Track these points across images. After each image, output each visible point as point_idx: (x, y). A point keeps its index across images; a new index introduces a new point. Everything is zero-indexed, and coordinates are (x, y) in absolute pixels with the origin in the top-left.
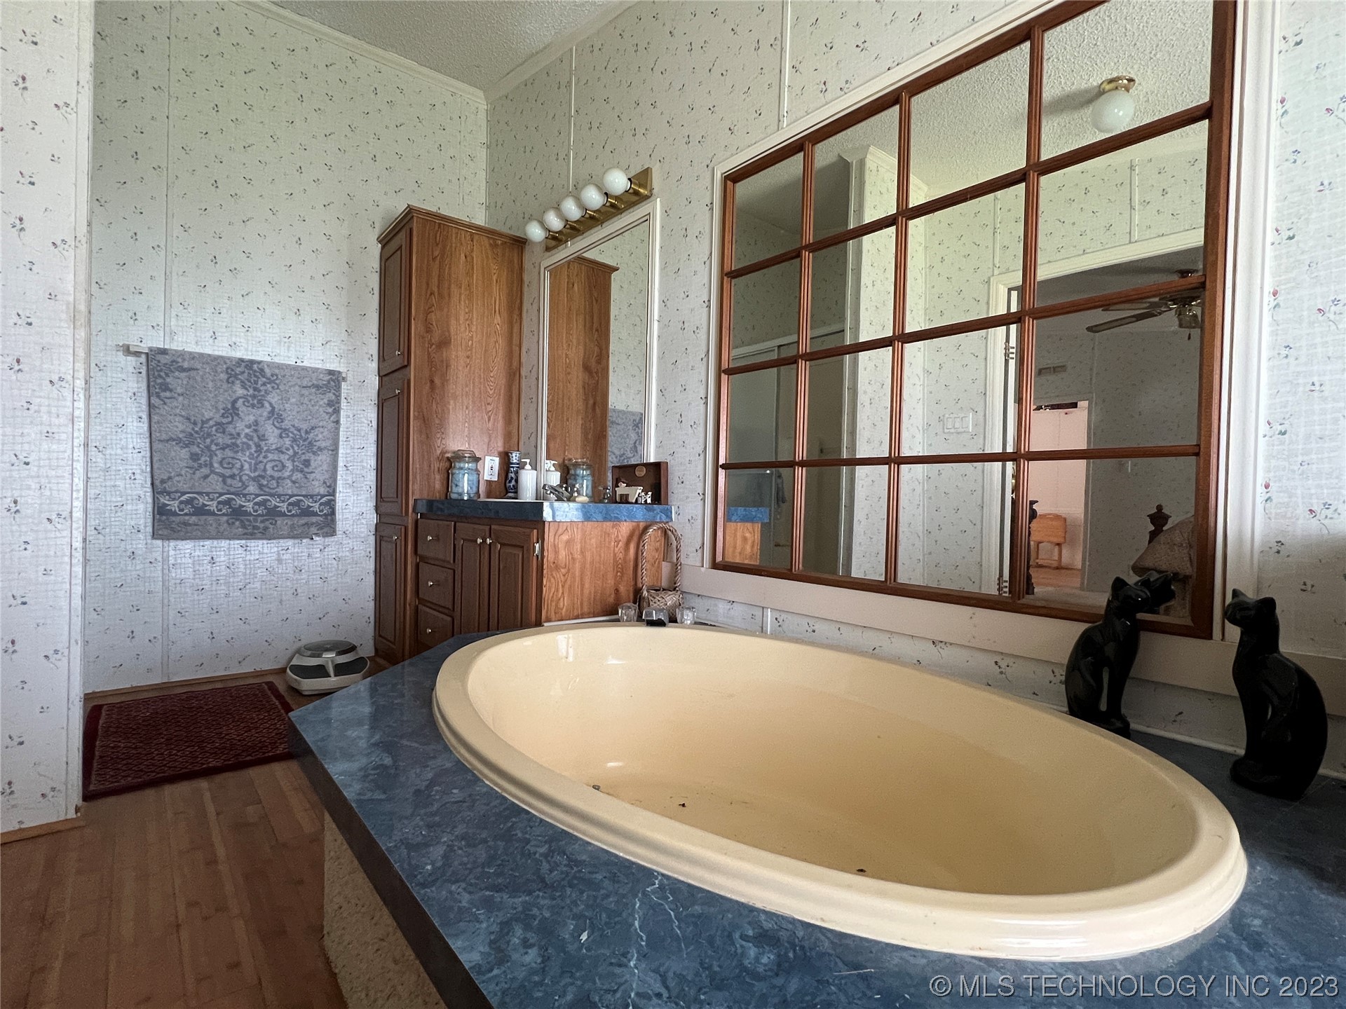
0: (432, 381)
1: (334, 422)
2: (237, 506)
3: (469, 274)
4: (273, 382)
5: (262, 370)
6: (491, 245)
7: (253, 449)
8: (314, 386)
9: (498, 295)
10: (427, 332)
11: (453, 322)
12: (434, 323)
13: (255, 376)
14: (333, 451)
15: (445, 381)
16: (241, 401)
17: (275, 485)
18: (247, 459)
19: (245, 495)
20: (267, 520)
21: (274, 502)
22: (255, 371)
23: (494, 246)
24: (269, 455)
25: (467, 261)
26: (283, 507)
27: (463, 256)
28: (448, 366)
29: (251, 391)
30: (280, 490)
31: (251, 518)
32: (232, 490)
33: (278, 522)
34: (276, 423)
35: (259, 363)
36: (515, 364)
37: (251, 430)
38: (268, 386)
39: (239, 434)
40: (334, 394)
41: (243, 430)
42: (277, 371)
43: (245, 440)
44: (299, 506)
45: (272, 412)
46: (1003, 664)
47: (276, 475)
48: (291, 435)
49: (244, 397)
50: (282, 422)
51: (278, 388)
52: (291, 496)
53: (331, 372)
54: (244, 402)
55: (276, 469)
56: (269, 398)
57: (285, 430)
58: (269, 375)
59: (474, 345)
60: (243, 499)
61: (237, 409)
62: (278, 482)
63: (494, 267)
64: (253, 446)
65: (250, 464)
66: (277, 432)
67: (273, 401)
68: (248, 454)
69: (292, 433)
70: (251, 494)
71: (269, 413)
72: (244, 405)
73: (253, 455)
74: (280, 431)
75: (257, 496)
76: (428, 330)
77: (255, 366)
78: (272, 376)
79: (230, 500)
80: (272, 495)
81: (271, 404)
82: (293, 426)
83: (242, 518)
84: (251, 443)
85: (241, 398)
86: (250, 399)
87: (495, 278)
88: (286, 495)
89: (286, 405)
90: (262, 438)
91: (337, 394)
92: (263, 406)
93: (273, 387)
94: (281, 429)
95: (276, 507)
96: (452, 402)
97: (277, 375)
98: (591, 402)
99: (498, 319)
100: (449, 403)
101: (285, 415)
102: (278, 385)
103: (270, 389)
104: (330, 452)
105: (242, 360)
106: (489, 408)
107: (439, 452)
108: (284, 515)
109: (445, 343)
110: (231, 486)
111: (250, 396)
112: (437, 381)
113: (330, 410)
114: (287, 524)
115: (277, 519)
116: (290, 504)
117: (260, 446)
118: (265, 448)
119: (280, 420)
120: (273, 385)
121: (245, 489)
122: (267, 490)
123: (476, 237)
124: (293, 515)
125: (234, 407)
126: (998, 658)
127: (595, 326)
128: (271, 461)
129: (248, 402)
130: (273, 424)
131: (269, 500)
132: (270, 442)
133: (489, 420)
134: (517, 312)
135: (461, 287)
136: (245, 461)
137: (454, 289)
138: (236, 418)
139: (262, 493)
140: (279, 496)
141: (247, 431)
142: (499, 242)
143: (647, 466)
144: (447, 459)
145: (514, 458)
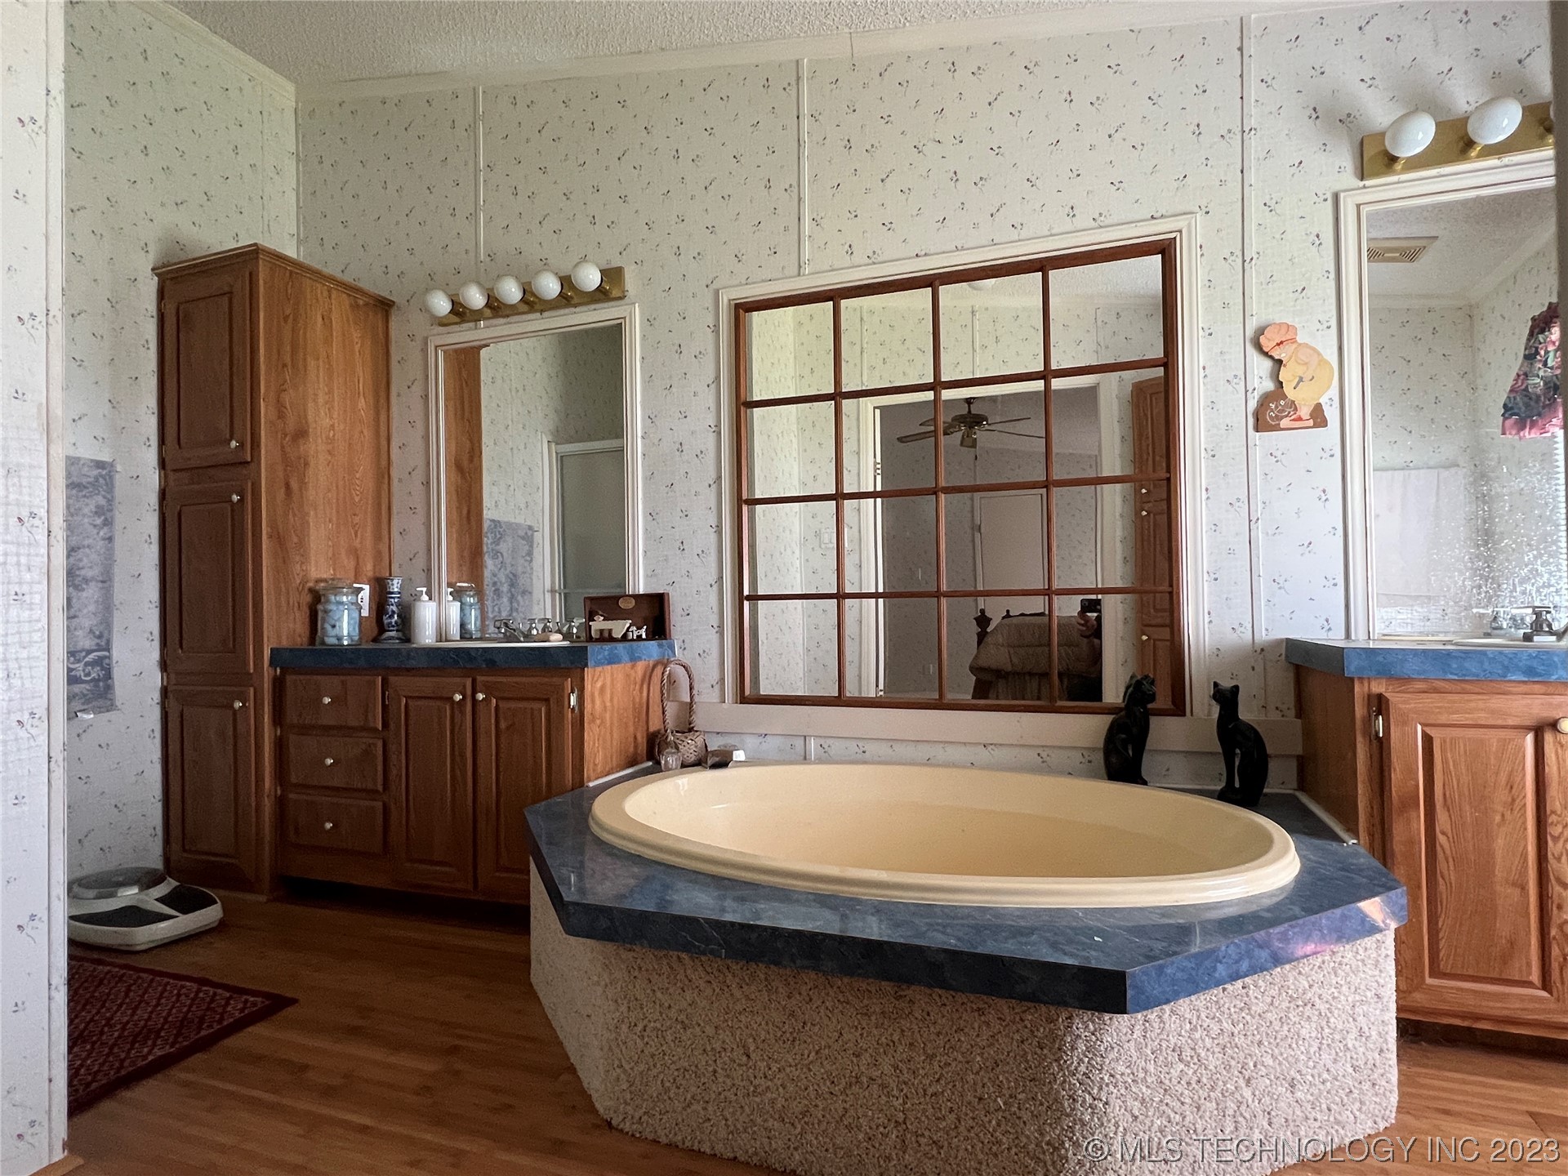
0: (288, 486)
1: (104, 539)
3: (328, 341)
6: (351, 306)
9: (362, 372)
10: (279, 418)
11: (310, 405)
12: (288, 407)
14: (103, 582)
15: (303, 484)
23: (355, 307)
25: (324, 324)
27: (320, 319)
28: (306, 464)
36: (384, 463)
40: (104, 497)
46: (1044, 754)
53: (100, 465)
59: (336, 437)
63: (356, 335)
76: (281, 415)
87: (357, 348)
91: (109, 496)
96: (312, 513)
98: (465, 512)
99: (362, 403)
100: (308, 514)
104: (100, 585)
106: (357, 519)
107: (298, 582)
109: (301, 434)
112: (294, 485)
113: (99, 521)
123: (334, 294)
126: (1039, 751)
127: (467, 414)
133: (356, 536)
134: (383, 394)
135: (318, 359)
137: (311, 363)
142: (361, 302)
143: (637, 597)
144: (311, 590)
145: (395, 585)
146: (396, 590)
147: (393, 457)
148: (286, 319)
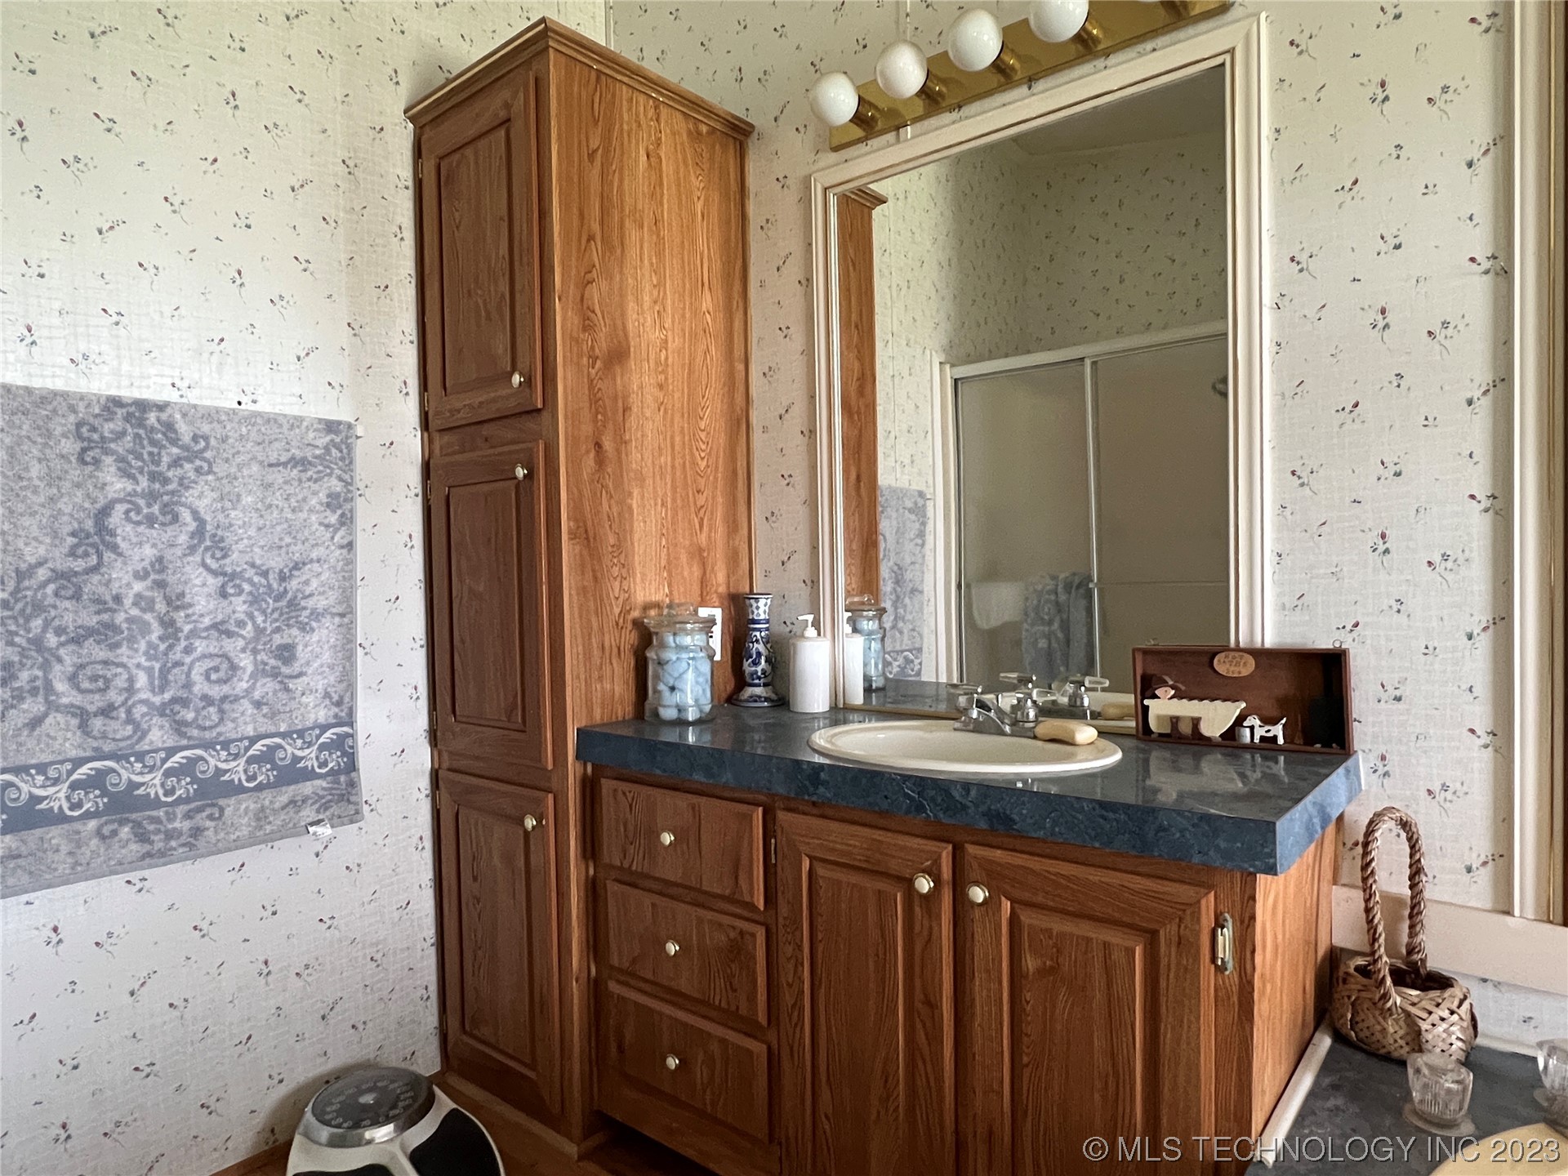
0: (598, 445)
1: (342, 547)
2: (122, 787)
3: (655, 195)
4: (198, 455)
5: (169, 427)
6: (689, 133)
7: (156, 631)
8: (294, 462)
9: (707, 246)
10: (585, 329)
11: (631, 306)
12: (598, 311)
13: (153, 443)
14: (342, 615)
15: (621, 442)
16: (120, 509)
17: (215, 718)
18: (143, 660)
19: (140, 757)
20: (200, 810)
21: (214, 761)
22: (152, 429)
23: (695, 136)
24: (197, 643)
25: (650, 165)
26: (237, 770)
28: (626, 409)
29: (144, 482)
30: (228, 730)
31: (161, 813)
32: (107, 747)
33: (228, 812)
34: (208, 561)
35: (161, 407)
37: (148, 582)
38: (187, 466)
39: (118, 599)
40: (340, 479)
41: (128, 585)
42: (206, 428)
43: (135, 612)
44: (272, 761)
45: (199, 532)
47: (215, 692)
48: (246, 587)
49: (130, 497)
50: (224, 557)
51: (210, 472)
52: (253, 740)
53: (331, 426)
54: (127, 512)
55: (214, 677)
56: (190, 496)
57: (233, 576)
58: (186, 439)
59: (670, 360)
60: (138, 766)
61: (113, 534)
62: (221, 711)
63: (697, 183)
64: (155, 625)
65: (149, 671)
66: (213, 582)
67: (202, 505)
68: (142, 646)
69: (250, 581)
70: (156, 751)
71: (192, 535)
72: (128, 519)
73: (156, 648)
74: (221, 579)
75: (171, 752)
76: (587, 326)
77: (152, 418)
78: (195, 438)
79: (101, 775)
80: (208, 745)
81: (195, 514)
82: (253, 565)
83: (134, 816)
84: (148, 617)
85: (120, 501)
86: (142, 502)
87: (699, 206)
88: (241, 740)
89: (233, 514)
90: (176, 602)
91: (347, 477)
92: (176, 518)
93: (198, 470)
94: (224, 574)
95: (220, 772)
96: (636, 492)
97: (206, 438)
99: (707, 301)
100: (630, 494)
101: (230, 538)
102: (210, 465)
103: (192, 475)
104: (337, 620)
105: (117, 402)
106: (701, 500)
107: (617, 611)
108: (240, 789)
109: (618, 355)
110: (104, 736)
111: (143, 495)
112: (608, 444)
113: (333, 519)
114: (247, 810)
115: (222, 802)
116: (251, 761)
117: (172, 623)
118: (187, 628)
119: (218, 554)
120: (198, 463)
121: (141, 739)
122: (195, 733)
124: (260, 788)
125: (102, 528)
128: (204, 656)
129: (138, 511)
130: (204, 565)
131: (202, 759)
132: (198, 609)
133: (701, 527)
134: (737, 284)
135: (641, 227)
136: (138, 666)
138: (108, 556)
139: (185, 742)
140: (226, 745)
141: (138, 587)
142: (704, 129)
143: (1260, 654)
144: (638, 624)
145: (761, 609)
146: (762, 617)
147: (753, 391)
148: (591, 156)
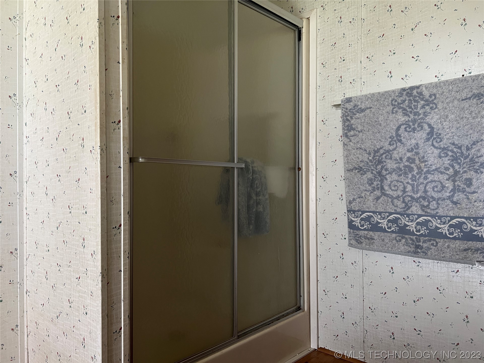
4: (432, 102)
7: (416, 171)
8: (474, 96)
13: (415, 101)
16: (403, 127)
18: (410, 181)
22: (415, 96)
24: (429, 176)
26: (445, 229)
29: (412, 116)
30: (441, 212)
31: (414, 237)
32: (399, 210)
33: (440, 244)
34: (435, 143)
35: (418, 87)
37: (414, 153)
38: (427, 107)
39: (401, 159)
41: (405, 154)
42: (435, 91)
43: (407, 164)
44: (461, 229)
45: (431, 133)
47: (436, 195)
48: (450, 154)
49: (406, 123)
50: (440, 141)
51: (436, 108)
52: (452, 218)
54: (406, 128)
55: (436, 189)
56: (428, 119)
57: (444, 149)
58: (427, 97)
60: (407, 219)
61: (400, 136)
62: (438, 204)
64: (415, 168)
65: (413, 186)
66: (437, 152)
67: (432, 122)
68: (410, 176)
69: (452, 151)
70: (414, 215)
71: (428, 134)
73: (415, 177)
75: (420, 216)
77: (415, 92)
78: (430, 96)
80: (433, 216)
81: (430, 126)
82: (453, 144)
83: (406, 236)
84: (413, 165)
85: (403, 124)
86: (411, 124)
88: (447, 217)
89: (444, 124)
90: (423, 160)
92: (422, 127)
93: (431, 108)
94: (440, 148)
95: (437, 228)
97: (435, 95)
101: (443, 133)
102: (436, 105)
103: (429, 110)
105: (404, 90)
108: (445, 237)
110: (397, 207)
111: (412, 121)
114: (448, 247)
115: (438, 240)
116: (451, 226)
117: (420, 167)
118: (425, 170)
120: (431, 105)
121: (407, 210)
122: (429, 211)
124: (455, 238)
128: (432, 181)
129: (410, 127)
130: (433, 145)
131: (430, 221)
132: (430, 163)
136: (408, 183)
138: (399, 144)
139: (424, 213)
140: (440, 217)
141: (409, 154)
